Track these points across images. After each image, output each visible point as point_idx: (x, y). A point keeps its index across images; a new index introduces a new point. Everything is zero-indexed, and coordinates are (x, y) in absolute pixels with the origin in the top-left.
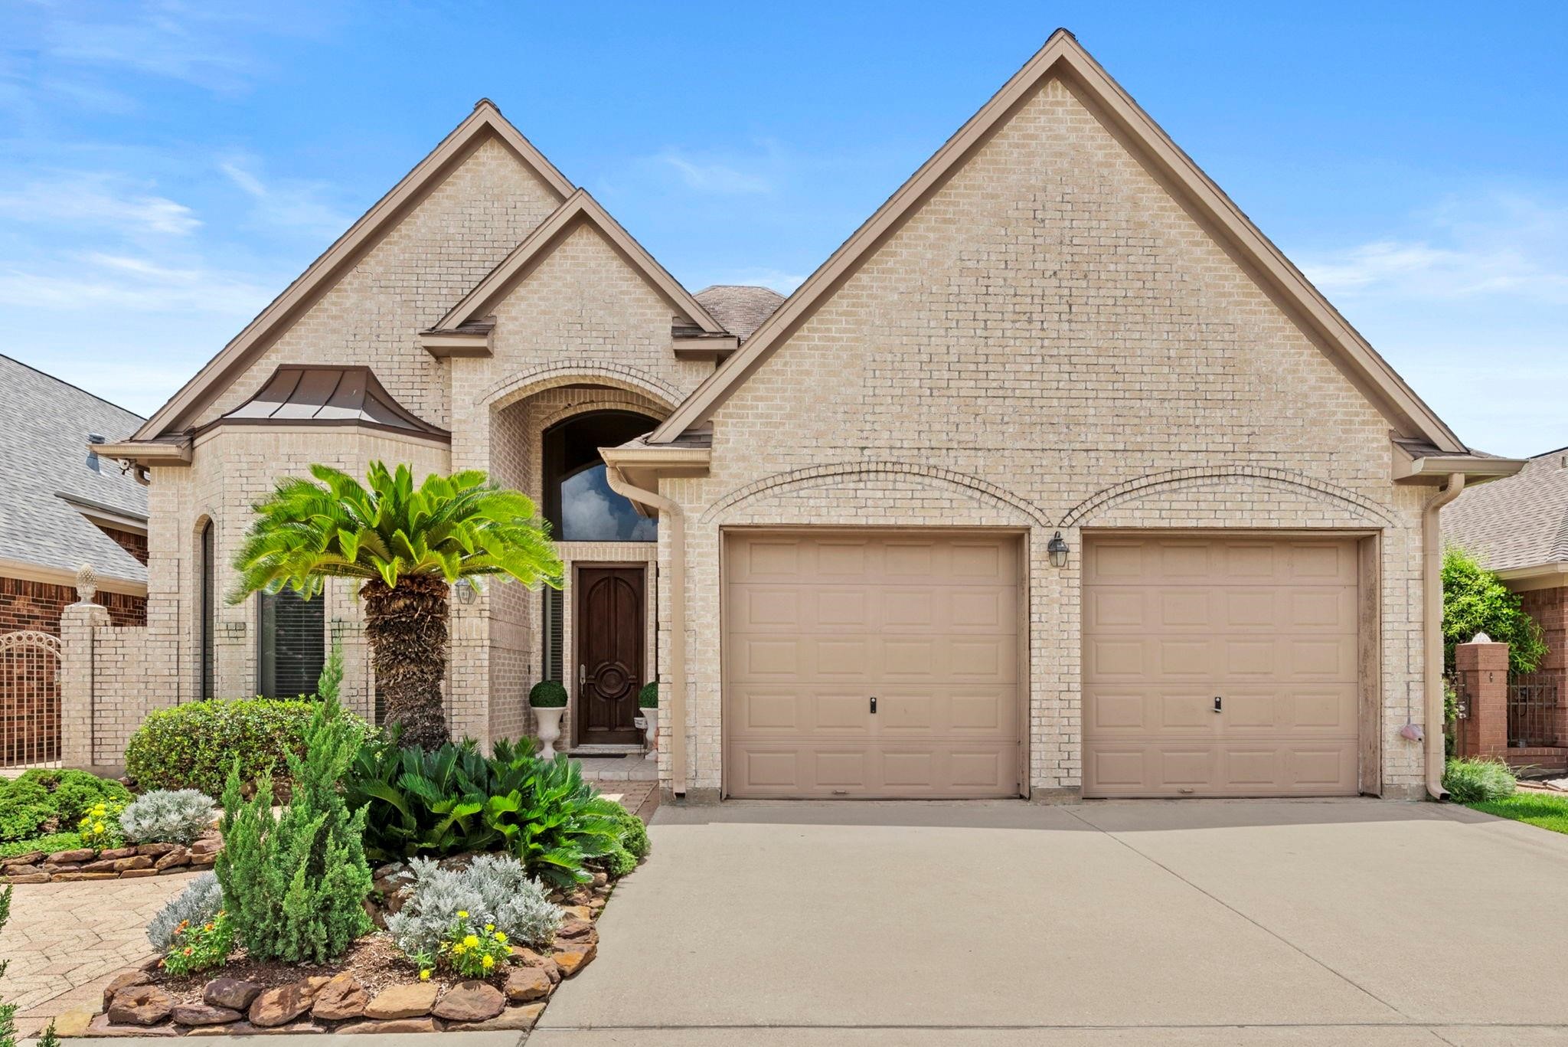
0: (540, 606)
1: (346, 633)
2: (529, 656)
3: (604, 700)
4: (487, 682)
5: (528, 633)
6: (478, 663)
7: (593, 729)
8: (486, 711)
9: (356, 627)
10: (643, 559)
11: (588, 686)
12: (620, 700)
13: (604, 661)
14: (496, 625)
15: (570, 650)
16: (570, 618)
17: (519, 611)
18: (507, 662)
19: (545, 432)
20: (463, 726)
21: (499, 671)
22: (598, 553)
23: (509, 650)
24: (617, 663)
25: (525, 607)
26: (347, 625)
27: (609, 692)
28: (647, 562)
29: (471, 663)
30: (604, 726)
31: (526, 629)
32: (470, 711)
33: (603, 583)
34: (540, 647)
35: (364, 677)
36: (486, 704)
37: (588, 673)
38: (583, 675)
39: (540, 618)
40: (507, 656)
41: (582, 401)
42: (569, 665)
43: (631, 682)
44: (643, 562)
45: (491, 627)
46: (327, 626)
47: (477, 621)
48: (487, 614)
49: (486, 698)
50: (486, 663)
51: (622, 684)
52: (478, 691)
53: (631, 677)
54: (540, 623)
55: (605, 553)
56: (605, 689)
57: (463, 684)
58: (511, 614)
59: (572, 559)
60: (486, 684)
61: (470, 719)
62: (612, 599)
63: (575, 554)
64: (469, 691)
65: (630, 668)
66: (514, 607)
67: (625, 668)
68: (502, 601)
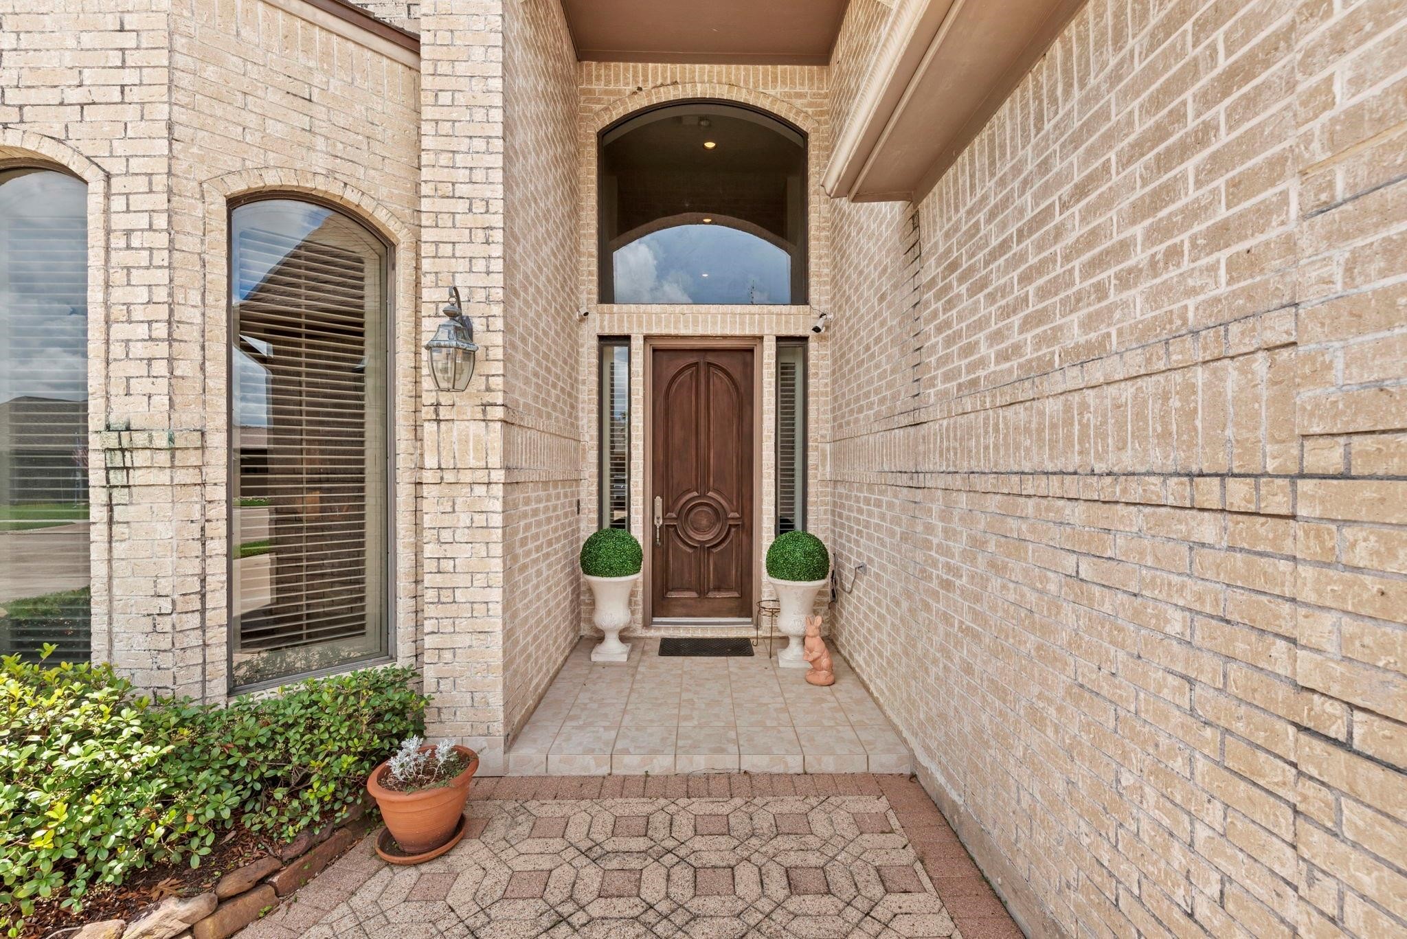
0: (595, 407)
1: (140, 458)
2: (578, 486)
3: (689, 550)
4: (499, 561)
5: (576, 449)
6: (480, 520)
7: (674, 595)
8: (497, 625)
9: (164, 443)
10: (757, 333)
11: (666, 528)
12: (715, 550)
13: (689, 491)
14: (520, 437)
15: (641, 474)
16: (641, 425)
17: (563, 412)
18: (541, 506)
19: (602, 134)
20: (448, 656)
21: (527, 528)
22: (686, 322)
23: (546, 483)
24: (710, 494)
25: (572, 407)
26: (140, 439)
27: (698, 537)
28: (761, 338)
29: (464, 520)
30: (689, 589)
31: (574, 443)
32: (463, 624)
33: (688, 372)
34: (595, 470)
35: (194, 567)
36: (497, 609)
37: (666, 510)
38: (659, 512)
39: (595, 425)
40: (542, 493)
41: (659, 83)
42: (640, 498)
43: (731, 522)
44: (754, 338)
45: (507, 442)
46: (94, 442)
47: (477, 428)
48: (499, 413)
49: (496, 595)
50: (497, 520)
51: (718, 526)
52: (480, 580)
53: (732, 515)
54: (595, 433)
55: (696, 323)
56: (691, 533)
57: (447, 565)
58: (549, 416)
59: (646, 332)
60: (497, 565)
61: (462, 641)
62: (703, 396)
63: (649, 324)
64: (462, 580)
65: (730, 501)
66: (554, 406)
67: (723, 502)
68: (531, 390)
